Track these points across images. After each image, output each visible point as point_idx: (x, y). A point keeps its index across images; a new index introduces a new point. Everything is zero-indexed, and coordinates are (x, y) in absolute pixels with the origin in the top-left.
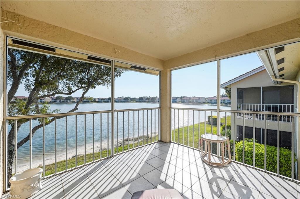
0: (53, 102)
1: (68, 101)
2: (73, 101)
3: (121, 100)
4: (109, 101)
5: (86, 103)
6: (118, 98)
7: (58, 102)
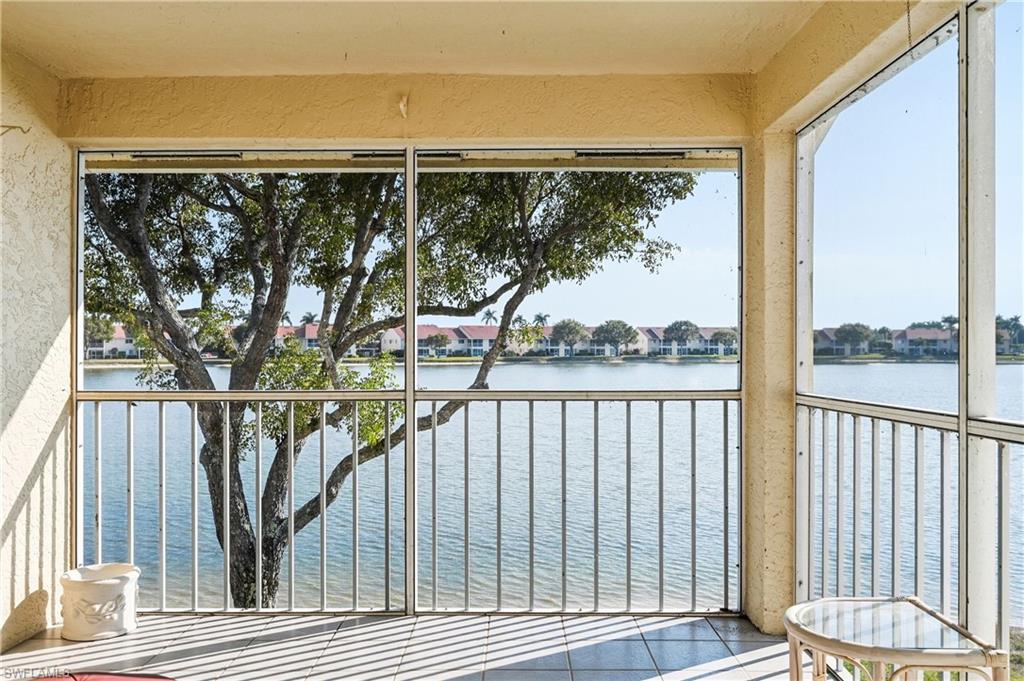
0: (540, 353)
1: (608, 349)
2: (632, 347)
3: (934, 342)
4: (840, 352)
5: (696, 362)
6: (914, 326)
7: (562, 354)
